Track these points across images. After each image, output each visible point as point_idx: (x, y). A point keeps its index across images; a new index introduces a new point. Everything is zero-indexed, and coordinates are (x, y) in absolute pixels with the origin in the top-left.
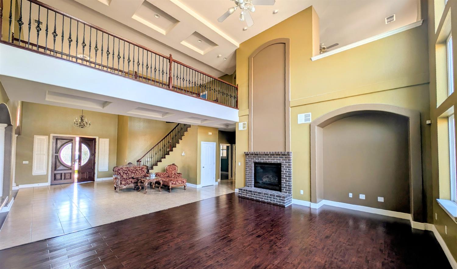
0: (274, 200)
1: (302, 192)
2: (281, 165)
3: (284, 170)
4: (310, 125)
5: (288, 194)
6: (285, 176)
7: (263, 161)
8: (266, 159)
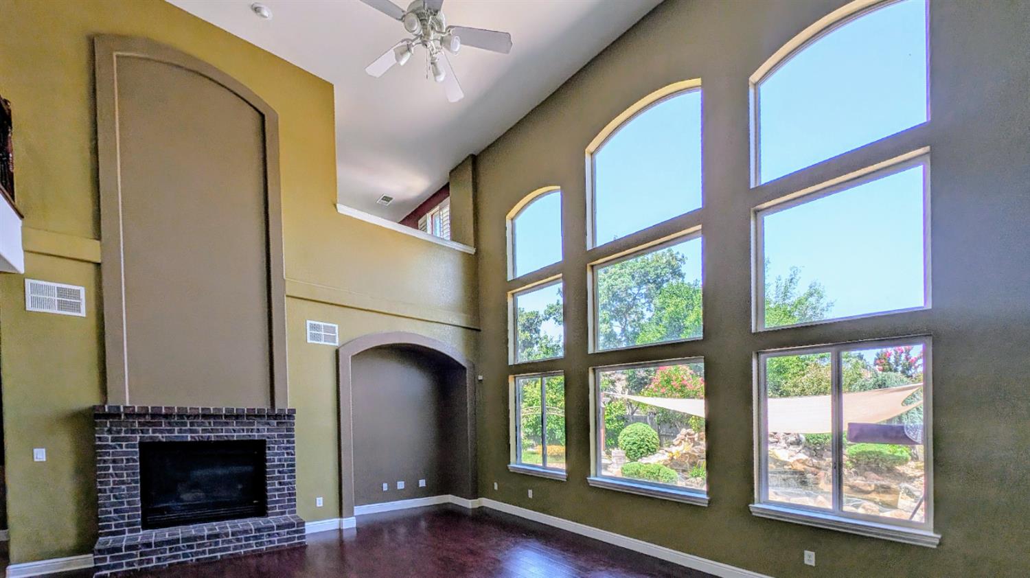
0: (270, 541)
1: (320, 502)
2: (265, 444)
3: (273, 456)
4: (337, 352)
5: (287, 515)
6: (279, 472)
7: (191, 437)
8: (204, 431)
